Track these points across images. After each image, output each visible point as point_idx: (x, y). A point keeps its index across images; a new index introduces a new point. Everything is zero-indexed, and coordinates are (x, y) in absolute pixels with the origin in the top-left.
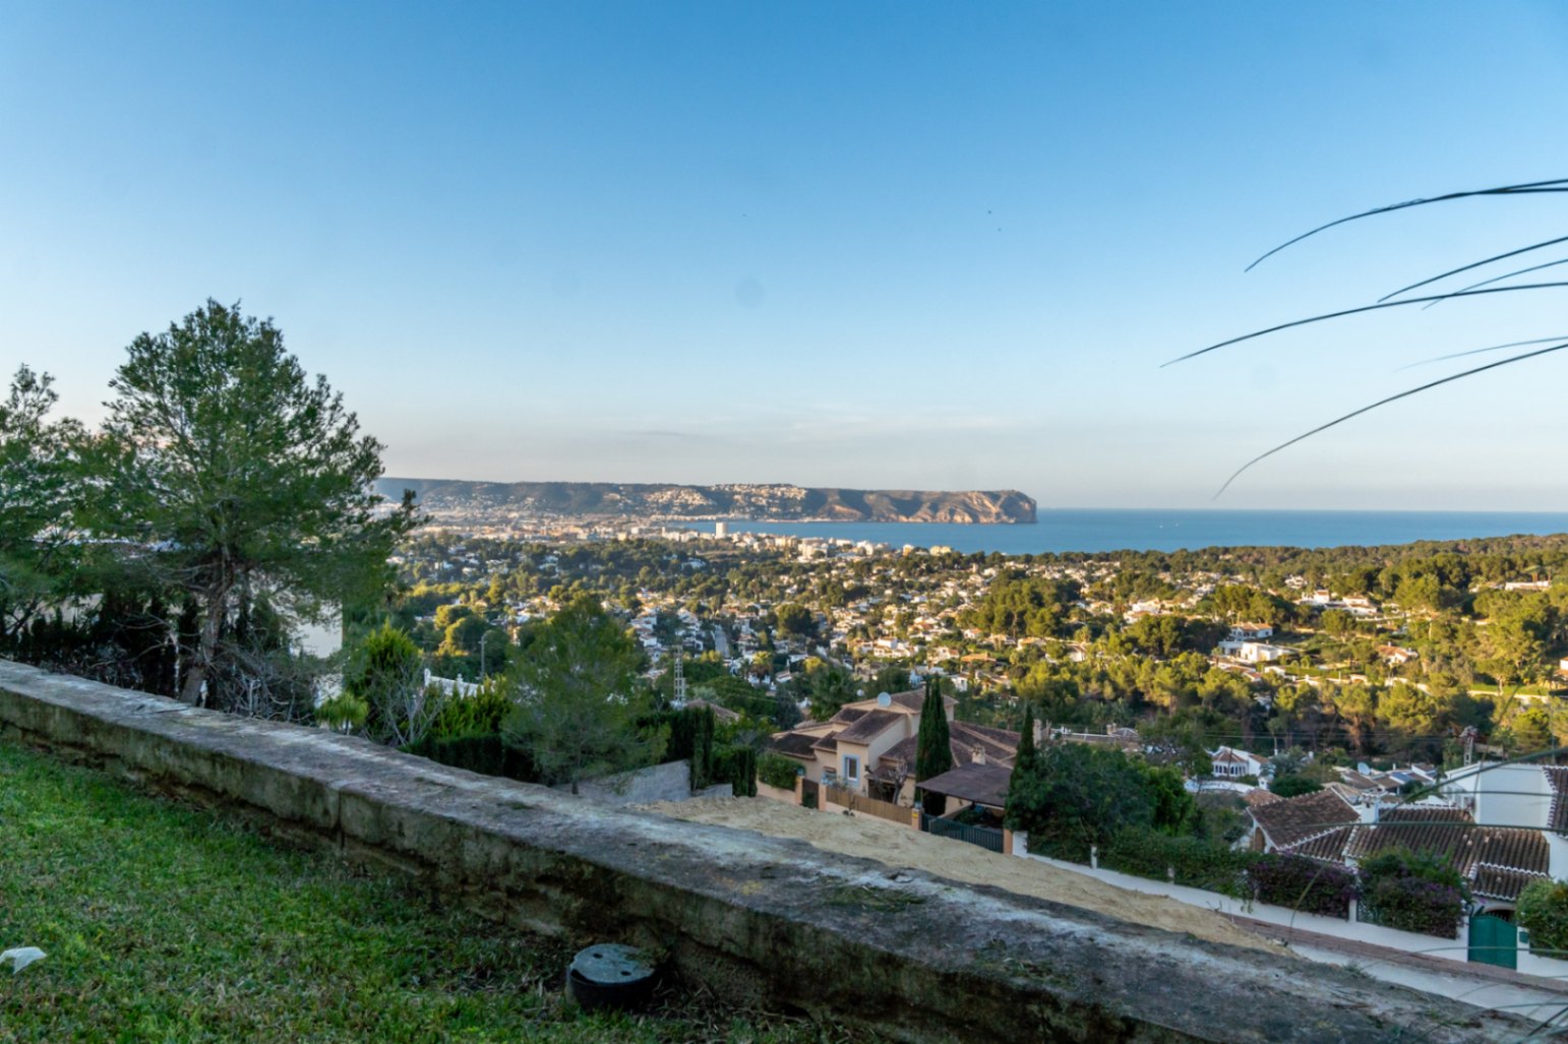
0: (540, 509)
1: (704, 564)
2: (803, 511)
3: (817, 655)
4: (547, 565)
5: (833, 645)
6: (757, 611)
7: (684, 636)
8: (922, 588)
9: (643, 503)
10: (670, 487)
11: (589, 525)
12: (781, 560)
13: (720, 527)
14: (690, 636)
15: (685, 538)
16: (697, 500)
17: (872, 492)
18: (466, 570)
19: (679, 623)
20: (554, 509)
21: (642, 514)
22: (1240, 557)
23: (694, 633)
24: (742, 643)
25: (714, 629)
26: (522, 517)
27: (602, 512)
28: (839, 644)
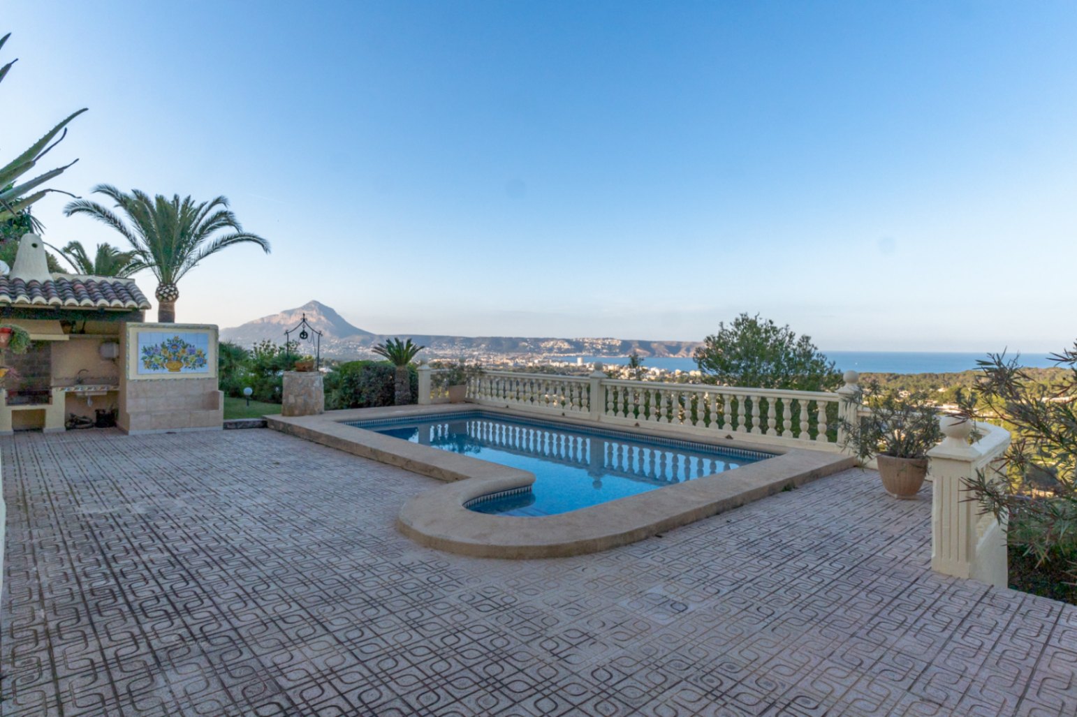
0: (488, 350)
2: (619, 352)
9: (539, 347)
10: (552, 339)
11: (513, 359)
13: (579, 360)
15: (562, 365)
16: (566, 346)
17: (655, 342)
20: (495, 350)
21: (539, 353)
22: (864, 379)
26: (480, 354)
27: (518, 351)
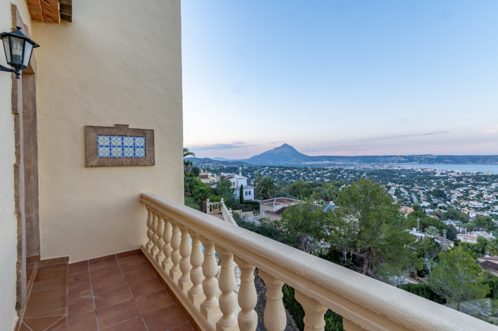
0: (360, 162)
1: (406, 176)
2: (436, 161)
3: (447, 204)
4: (363, 176)
5: (452, 201)
6: (424, 190)
7: (404, 196)
8: (483, 185)
9: (387, 160)
10: (395, 156)
11: (373, 166)
12: (430, 175)
14: (405, 196)
15: (400, 169)
16: (402, 159)
18: (344, 176)
19: (401, 192)
20: (363, 162)
21: (387, 163)
23: (406, 195)
24: (422, 199)
25: (412, 194)
26: (356, 164)
27: (376, 162)
28: (455, 201)
